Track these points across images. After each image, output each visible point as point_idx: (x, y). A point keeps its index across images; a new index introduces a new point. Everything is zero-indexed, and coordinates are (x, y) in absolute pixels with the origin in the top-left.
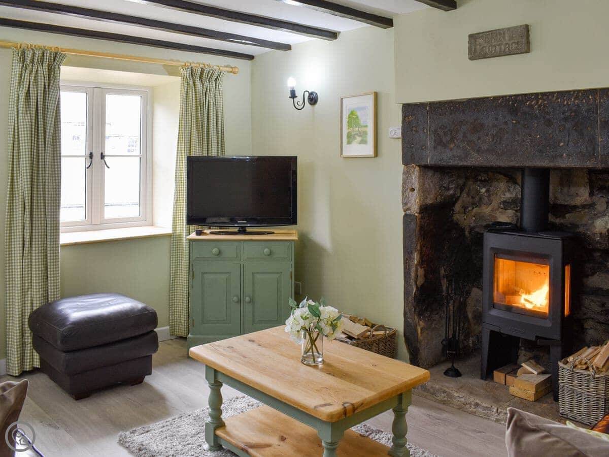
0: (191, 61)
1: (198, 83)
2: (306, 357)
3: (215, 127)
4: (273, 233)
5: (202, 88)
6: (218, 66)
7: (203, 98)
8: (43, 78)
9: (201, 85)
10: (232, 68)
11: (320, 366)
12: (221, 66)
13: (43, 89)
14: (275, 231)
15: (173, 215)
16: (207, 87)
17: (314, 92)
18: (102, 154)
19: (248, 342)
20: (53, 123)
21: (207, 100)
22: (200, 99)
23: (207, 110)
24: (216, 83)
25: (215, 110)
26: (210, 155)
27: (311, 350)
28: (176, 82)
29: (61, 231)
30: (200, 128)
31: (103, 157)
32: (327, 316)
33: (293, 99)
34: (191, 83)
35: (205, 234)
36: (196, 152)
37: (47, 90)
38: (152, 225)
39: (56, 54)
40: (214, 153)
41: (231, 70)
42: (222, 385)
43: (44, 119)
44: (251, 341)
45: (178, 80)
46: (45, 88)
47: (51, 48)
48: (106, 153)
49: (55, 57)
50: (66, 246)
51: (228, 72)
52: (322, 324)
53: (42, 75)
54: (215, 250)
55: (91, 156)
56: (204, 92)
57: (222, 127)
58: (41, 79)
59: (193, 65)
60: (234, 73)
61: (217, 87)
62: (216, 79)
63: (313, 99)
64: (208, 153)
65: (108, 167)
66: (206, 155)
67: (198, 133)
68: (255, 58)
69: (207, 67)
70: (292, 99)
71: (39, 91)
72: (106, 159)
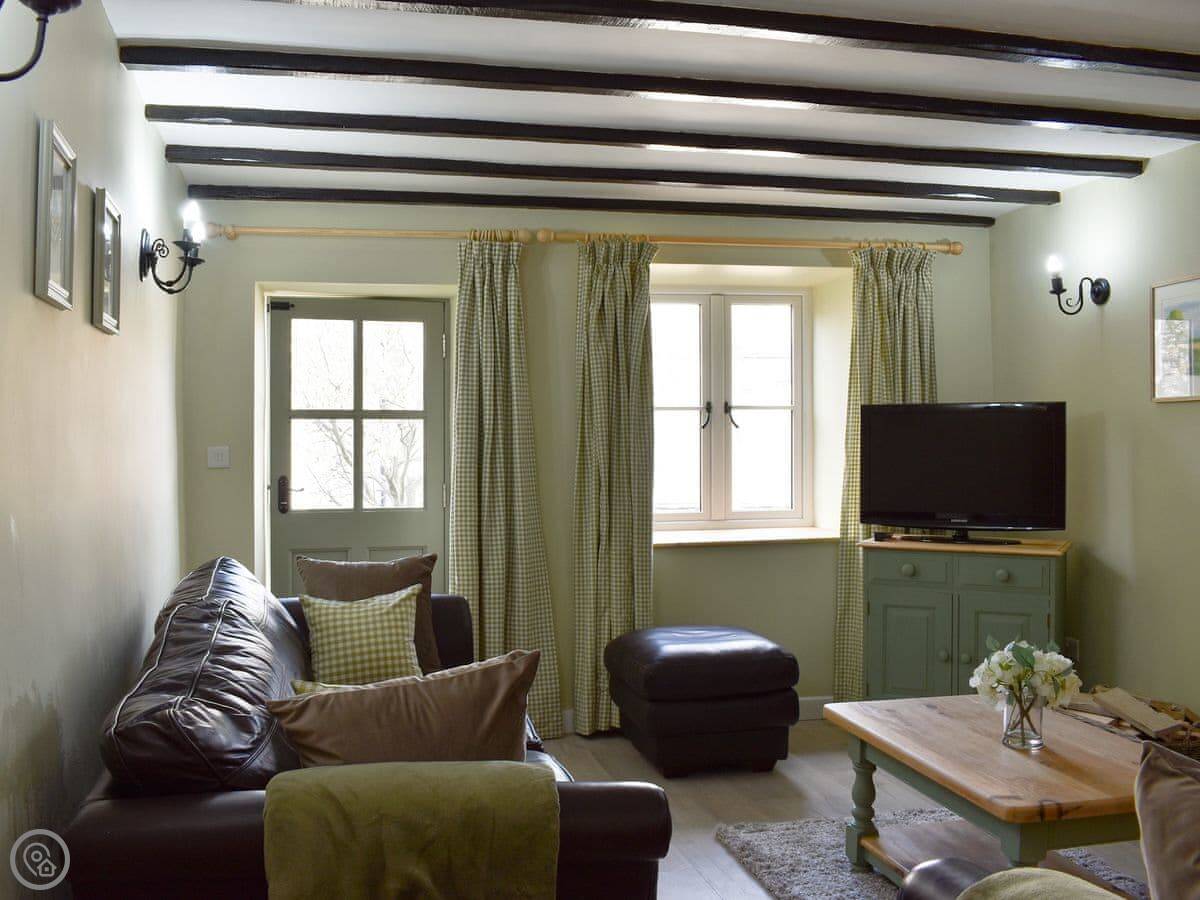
0: (871, 238)
1: (883, 275)
2: (1010, 736)
3: (917, 353)
4: (1018, 543)
5: (891, 284)
6: (921, 243)
7: (894, 302)
8: (623, 285)
9: (891, 280)
10: (949, 244)
11: (1034, 751)
12: (928, 244)
13: (623, 302)
14: (1023, 541)
15: (843, 508)
16: (902, 282)
17: (1101, 280)
18: (726, 404)
19: (925, 707)
20: (640, 350)
21: (902, 306)
22: (888, 304)
23: (901, 323)
24: (918, 275)
25: (916, 323)
26: (908, 402)
27: (1020, 726)
28: (843, 278)
29: (654, 527)
30: (888, 354)
31: (728, 408)
32: (1046, 668)
33: (1059, 295)
34: (871, 278)
35: (895, 539)
36: (881, 398)
37: (630, 303)
38: (813, 526)
39: (642, 245)
40: (915, 399)
41: (946, 248)
42: (875, 769)
43: (626, 350)
44: (929, 706)
45: (848, 273)
46: (626, 301)
47: (634, 237)
48: (734, 402)
49: (640, 251)
50: (661, 548)
51: (943, 252)
52: (1037, 681)
53: (622, 280)
54: (906, 568)
55: (708, 408)
56: (896, 291)
57: (932, 354)
58: (620, 287)
59: (874, 245)
60: (954, 253)
61: (921, 281)
62: (919, 266)
63: (1101, 293)
64: (903, 400)
65: (737, 427)
66: (901, 402)
67: (886, 365)
68: (996, 222)
69: (900, 246)
70: (1056, 296)
71: (618, 306)
72: (734, 413)
